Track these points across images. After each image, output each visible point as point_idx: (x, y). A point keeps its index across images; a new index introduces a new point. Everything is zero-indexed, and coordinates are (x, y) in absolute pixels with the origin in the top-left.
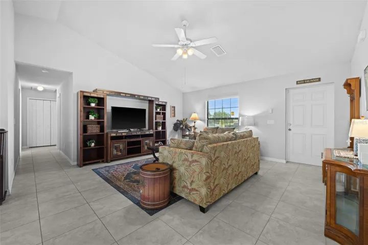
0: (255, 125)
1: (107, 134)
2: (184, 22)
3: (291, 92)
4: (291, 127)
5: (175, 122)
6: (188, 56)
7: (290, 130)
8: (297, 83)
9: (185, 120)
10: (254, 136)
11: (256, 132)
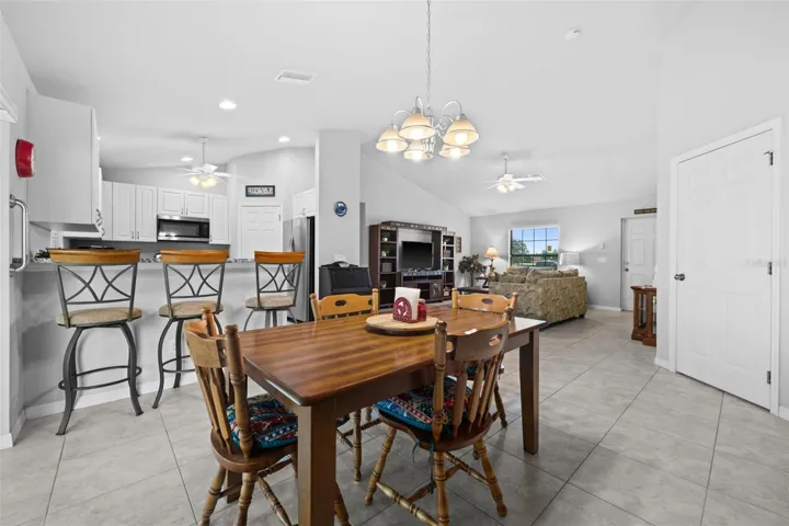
0: (581, 263)
1: (400, 273)
2: (506, 157)
3: (630, 223)
4: (628, 267)
5: (461, 259)
6: (508, 191)
7: (627, 270)
8: (637, 212)
9: (476, 257)
10: (580, 275)
11: (582, 272)
